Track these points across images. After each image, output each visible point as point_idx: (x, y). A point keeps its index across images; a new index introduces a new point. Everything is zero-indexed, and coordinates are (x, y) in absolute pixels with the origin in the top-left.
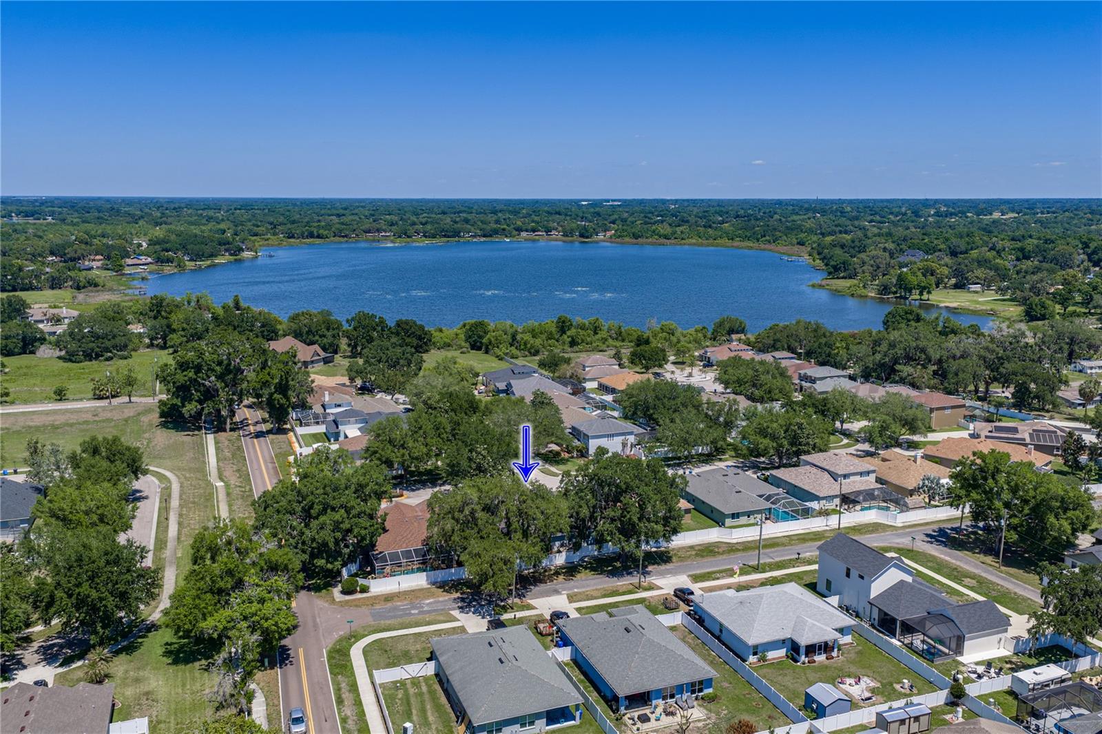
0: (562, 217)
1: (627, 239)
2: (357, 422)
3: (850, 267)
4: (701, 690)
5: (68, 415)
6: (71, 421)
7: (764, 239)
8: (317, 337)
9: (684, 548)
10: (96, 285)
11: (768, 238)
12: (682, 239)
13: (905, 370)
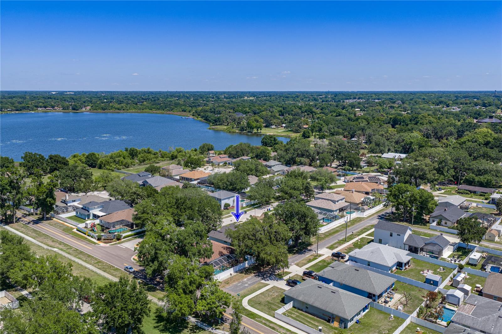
2: (98, 208)
3: (221, 120)
4: (392, 287)
11: (168, 109)
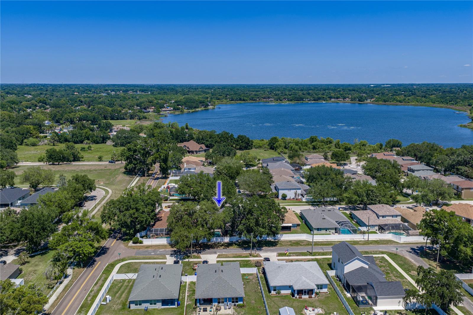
0: (355, 92)
1: (381, 102)
4: (237, 302)
5: (97, 167)
6: (97, 169)
7: (450, 103)
8: (205, 141)
9: (287, 241)
10: (146, 118)
11: (452, 102)
12: (408, 102)
13: (463, 168)
